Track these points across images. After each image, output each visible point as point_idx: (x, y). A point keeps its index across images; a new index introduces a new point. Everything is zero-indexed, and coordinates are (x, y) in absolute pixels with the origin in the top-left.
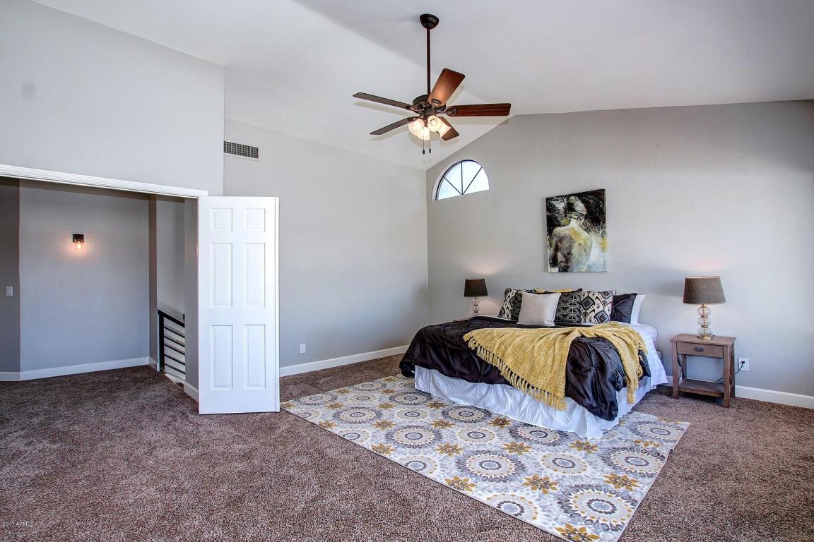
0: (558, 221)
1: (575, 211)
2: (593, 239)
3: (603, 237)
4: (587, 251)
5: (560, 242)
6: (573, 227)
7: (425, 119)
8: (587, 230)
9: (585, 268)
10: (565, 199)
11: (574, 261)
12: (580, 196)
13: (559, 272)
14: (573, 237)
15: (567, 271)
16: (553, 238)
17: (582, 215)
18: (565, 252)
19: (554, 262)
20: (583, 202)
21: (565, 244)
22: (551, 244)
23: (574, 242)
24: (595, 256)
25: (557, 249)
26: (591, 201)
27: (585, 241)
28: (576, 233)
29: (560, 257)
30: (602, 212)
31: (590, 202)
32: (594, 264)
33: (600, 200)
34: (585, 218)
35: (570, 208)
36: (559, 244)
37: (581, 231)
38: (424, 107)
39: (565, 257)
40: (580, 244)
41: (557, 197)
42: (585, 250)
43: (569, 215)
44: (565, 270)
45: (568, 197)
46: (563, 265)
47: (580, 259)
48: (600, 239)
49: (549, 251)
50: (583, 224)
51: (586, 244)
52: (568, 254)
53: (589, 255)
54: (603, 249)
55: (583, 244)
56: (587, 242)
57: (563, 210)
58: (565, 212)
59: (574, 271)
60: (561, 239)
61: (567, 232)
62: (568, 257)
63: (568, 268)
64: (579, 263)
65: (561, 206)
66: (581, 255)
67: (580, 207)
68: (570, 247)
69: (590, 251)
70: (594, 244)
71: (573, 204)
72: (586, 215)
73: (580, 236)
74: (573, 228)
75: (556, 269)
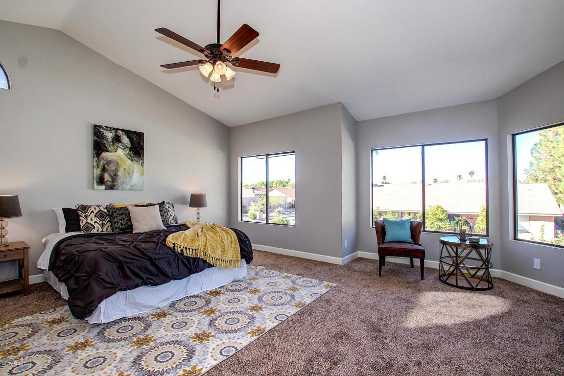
0: (106, 147)
1: (121, 142)
2: (135, 166)
3: (142, 166)
4: (130, 174)
5: (108, 165)
6: (119, 154)
7: (214, 64)
8: (131, 159)
9: (128, 187)
10: (113, 131)
11: (119, 181)
12: (127, 133)
13: (106, 189)
14: (119, 162)
15: (113, 189)
16: (100, 161)
17: (128, 147)
18: (112, 174)
19: (101, 181)
20: (129, 137)
21: (112, 167)
22: (98, 166)
23: (120, 167)
24: (136, 178)
25: (104, 170)
26: (135, 139)
27: (129, 167)
28: (122, 159)
29: (107, 177)
30: (142, 148)
31: (133, 139)
32: (135, 184)
33: (141, 140)
34: (130, 150)
35: (117, 139)
36: (106, 166)
37: (126, 159)
38: (215, 53)
39: (112, 177)
40: (125, 169)
41: (106, 127)
42: (129, 174)
43: (116, 144)
44: (112, 187)
45: (116, 130)
46: (109, 183)
47: (125, 180)
48: (140, 167)
49: (96, 171)
50: (128, 154)
51: (129, 169)
52: (115, 175)
53: (132, 178)
54: (142, 174)
55: (127, 169)
56: (130, 167)
57: (111, 140)
58: (113, 142)
59: (120, 188)
60: (109, 163)
61: (114, 158)
62: (114, 177)
63: (114, 186)
64: (124, 182)
65: (110, 135)
66: (126, 177)
67: (125, 140)
68: (117, 170)
69: (133, 175)
70: (135, 170)
71: (120, 137)
72: (130, 148)
73: (125, 163)
74: (119, 156)
75: (103, 187)
